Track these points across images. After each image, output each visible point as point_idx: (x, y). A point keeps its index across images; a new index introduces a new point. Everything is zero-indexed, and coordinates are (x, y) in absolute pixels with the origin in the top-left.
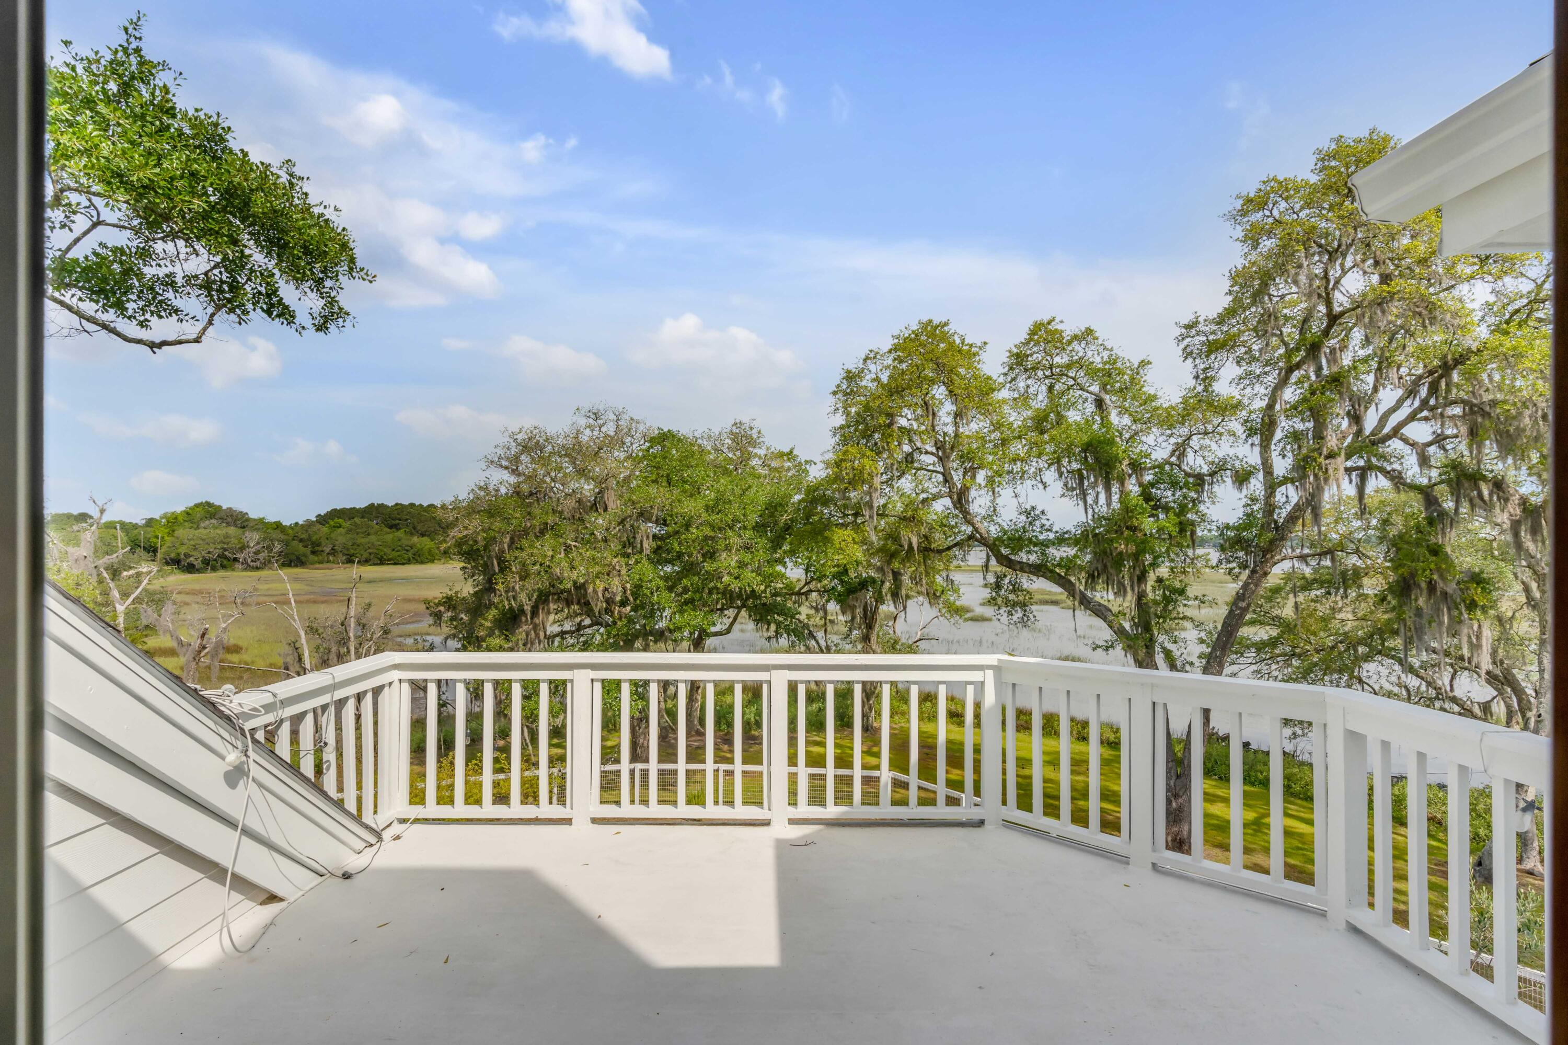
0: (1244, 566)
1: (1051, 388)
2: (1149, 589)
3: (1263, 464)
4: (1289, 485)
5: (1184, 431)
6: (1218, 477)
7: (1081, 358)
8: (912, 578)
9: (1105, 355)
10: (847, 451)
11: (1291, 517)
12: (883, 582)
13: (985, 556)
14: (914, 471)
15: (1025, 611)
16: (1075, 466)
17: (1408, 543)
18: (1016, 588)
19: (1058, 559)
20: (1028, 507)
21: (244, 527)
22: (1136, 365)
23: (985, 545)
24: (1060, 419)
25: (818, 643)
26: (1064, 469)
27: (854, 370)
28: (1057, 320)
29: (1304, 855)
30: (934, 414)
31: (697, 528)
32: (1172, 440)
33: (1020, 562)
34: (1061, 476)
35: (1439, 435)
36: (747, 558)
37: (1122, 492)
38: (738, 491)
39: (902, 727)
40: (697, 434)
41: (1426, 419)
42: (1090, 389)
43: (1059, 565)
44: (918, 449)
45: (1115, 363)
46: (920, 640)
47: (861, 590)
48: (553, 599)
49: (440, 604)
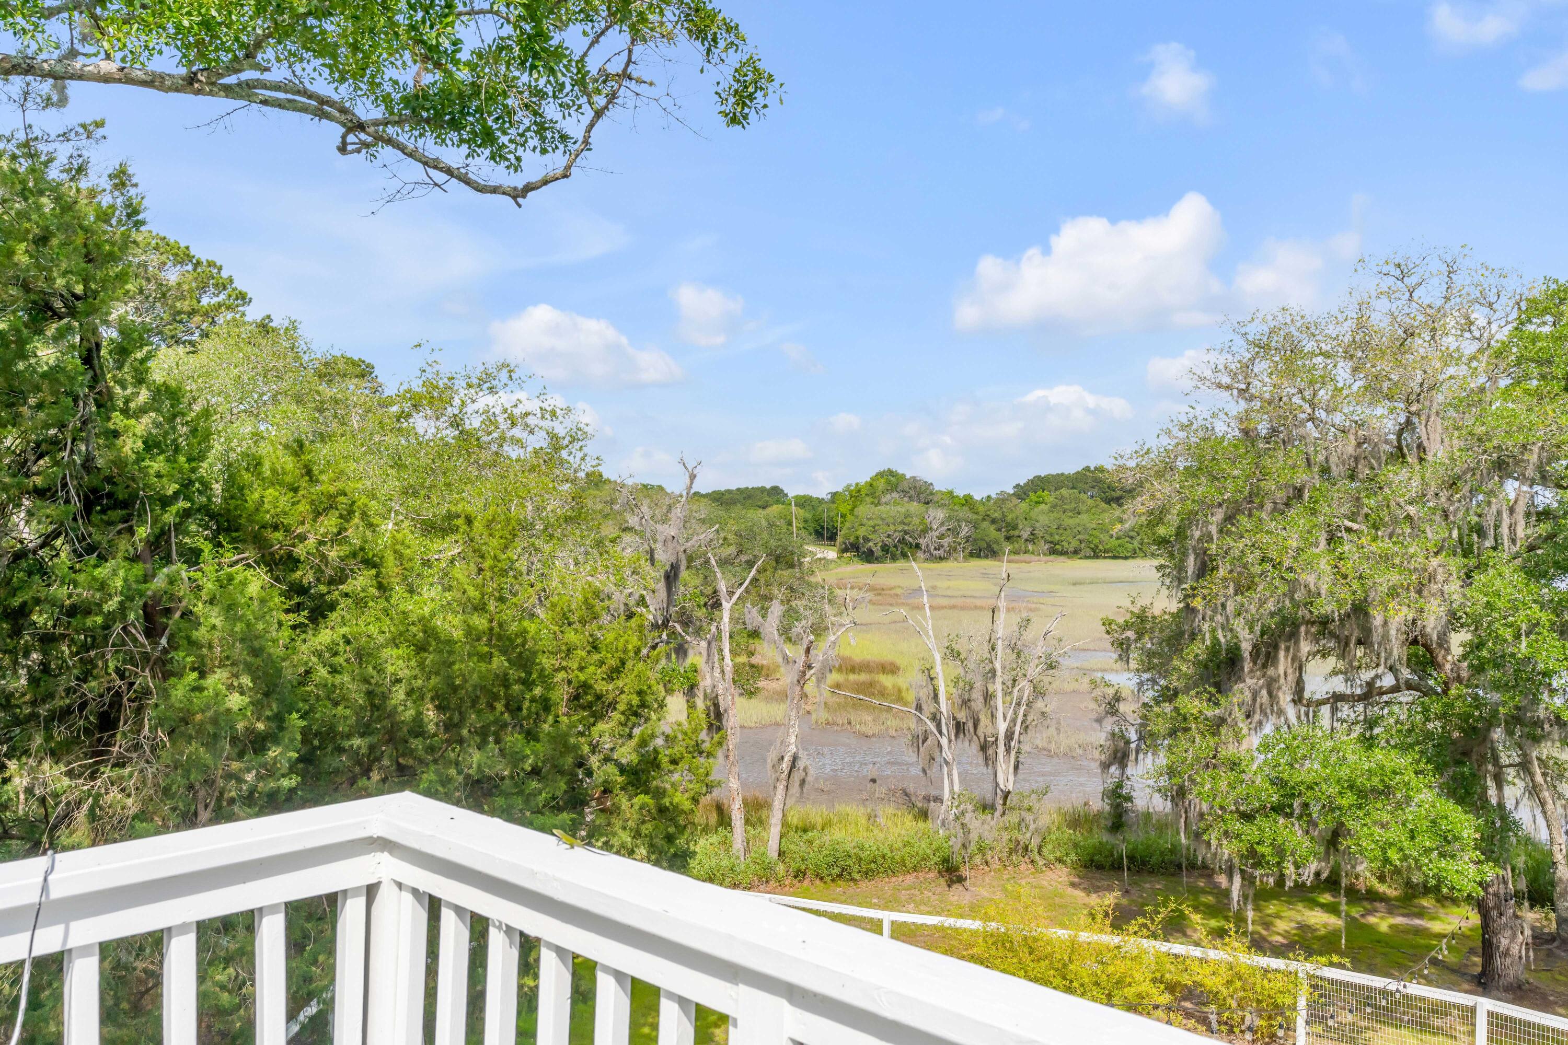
21: (927, 503)
48: (1307, 633)
49: (1127, 626)
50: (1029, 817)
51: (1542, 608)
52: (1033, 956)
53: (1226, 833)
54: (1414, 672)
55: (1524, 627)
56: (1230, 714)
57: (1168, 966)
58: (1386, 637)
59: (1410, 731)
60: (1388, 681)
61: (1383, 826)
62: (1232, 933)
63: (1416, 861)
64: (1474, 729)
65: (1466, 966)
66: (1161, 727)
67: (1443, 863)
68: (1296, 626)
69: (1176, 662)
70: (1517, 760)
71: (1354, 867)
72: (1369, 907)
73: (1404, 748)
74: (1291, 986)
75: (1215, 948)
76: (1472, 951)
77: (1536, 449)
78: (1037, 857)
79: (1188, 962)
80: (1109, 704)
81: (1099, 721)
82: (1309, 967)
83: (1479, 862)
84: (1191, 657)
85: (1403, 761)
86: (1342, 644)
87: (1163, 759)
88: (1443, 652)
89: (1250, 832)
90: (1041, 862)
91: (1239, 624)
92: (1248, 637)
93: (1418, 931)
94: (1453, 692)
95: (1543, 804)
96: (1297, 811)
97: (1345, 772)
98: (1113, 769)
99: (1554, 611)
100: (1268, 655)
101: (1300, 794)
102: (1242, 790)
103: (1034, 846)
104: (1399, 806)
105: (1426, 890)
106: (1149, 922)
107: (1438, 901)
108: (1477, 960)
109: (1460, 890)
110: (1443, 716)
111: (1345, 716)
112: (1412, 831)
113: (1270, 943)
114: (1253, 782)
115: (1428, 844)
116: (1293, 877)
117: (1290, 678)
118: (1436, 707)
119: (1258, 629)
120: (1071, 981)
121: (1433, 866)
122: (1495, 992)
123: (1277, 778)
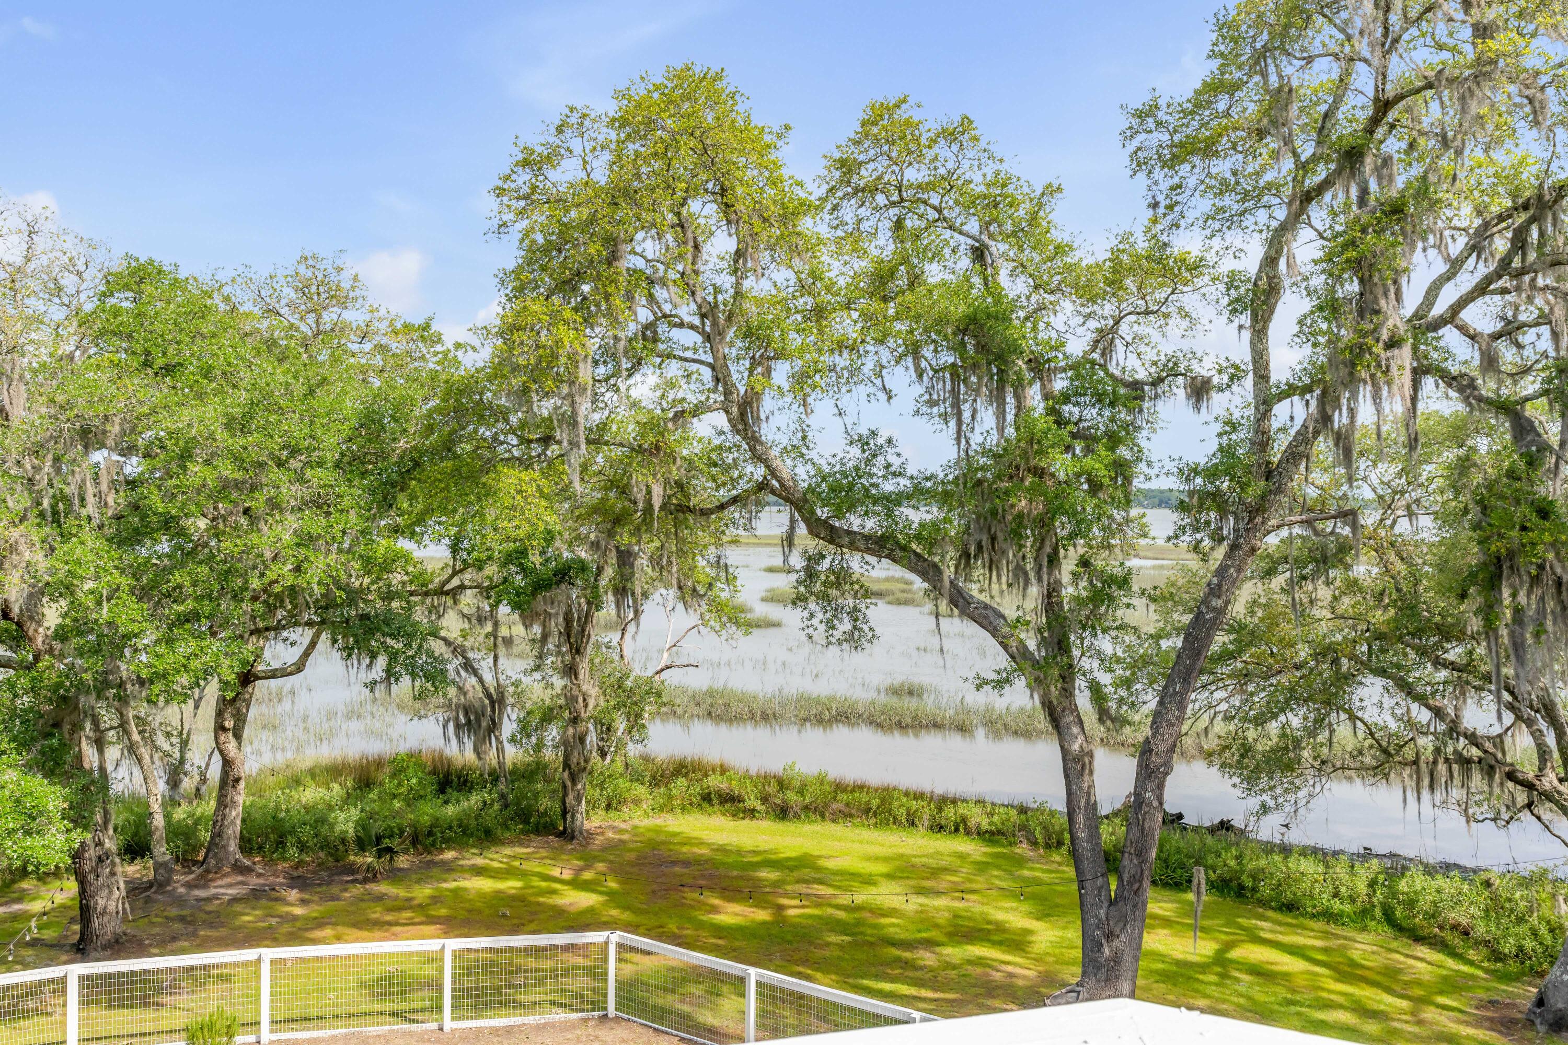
0: (1219, 539)
1: (899, 224)
2: (1066, 578)
3: (1255, 362)
4: (1296, 398)
5: (1108, 309)
6: (1164, 387)
7: (951, 173)
8: (655, 561)
9: (989, 170)
10: (525, 309)
11: (1292, 453)
12: (600, 570)
13: (787, 522)
14: (658, 360)
15: (856, 620)
16: (948, 358)
17: (1502, 497)
18: (840, 577)
19: (915, 526)
20: (865, 432)
22: (1039, 191)
23: (787, 500)
24: (915, 280)
25: (481, 681)
26: (924, 364)
27: (539, 149)
28: (912, 101)
29: (1298, 1014)
30: (696, 247)
31: (207, 463)
32: (1093, 324)
33: (849, 533)
34: (920, 376)
35: (1510, 322)
36: (316, 524)
37: (1019, 407)
38: (299, 389)
39: (636, 827)
40: (222, 276)
41: (1504, 291)
42: (965, 228)
43: (918, 537)
44: (665, 316)
45: (1004, 185)
46: (667, 668)
47: (558, 583)
51: (123, 572)
54: (10, 647)
55: (105, 593)
64: (65, 699)
65: (66, 937)
67: (29, 841)
70: (116, 722)
76: (72, 921)
77: (117, 420)
83: (67, 831)
88: (34, 625)
94: (40, 665)
95: (140, 760)
99: (134, 576)
105: (23, 873)
107: (39, 879)
108: (77, 927)
110: (31, 691)
115: (11, 825)
121: (18, 847)
122: (94, 954)
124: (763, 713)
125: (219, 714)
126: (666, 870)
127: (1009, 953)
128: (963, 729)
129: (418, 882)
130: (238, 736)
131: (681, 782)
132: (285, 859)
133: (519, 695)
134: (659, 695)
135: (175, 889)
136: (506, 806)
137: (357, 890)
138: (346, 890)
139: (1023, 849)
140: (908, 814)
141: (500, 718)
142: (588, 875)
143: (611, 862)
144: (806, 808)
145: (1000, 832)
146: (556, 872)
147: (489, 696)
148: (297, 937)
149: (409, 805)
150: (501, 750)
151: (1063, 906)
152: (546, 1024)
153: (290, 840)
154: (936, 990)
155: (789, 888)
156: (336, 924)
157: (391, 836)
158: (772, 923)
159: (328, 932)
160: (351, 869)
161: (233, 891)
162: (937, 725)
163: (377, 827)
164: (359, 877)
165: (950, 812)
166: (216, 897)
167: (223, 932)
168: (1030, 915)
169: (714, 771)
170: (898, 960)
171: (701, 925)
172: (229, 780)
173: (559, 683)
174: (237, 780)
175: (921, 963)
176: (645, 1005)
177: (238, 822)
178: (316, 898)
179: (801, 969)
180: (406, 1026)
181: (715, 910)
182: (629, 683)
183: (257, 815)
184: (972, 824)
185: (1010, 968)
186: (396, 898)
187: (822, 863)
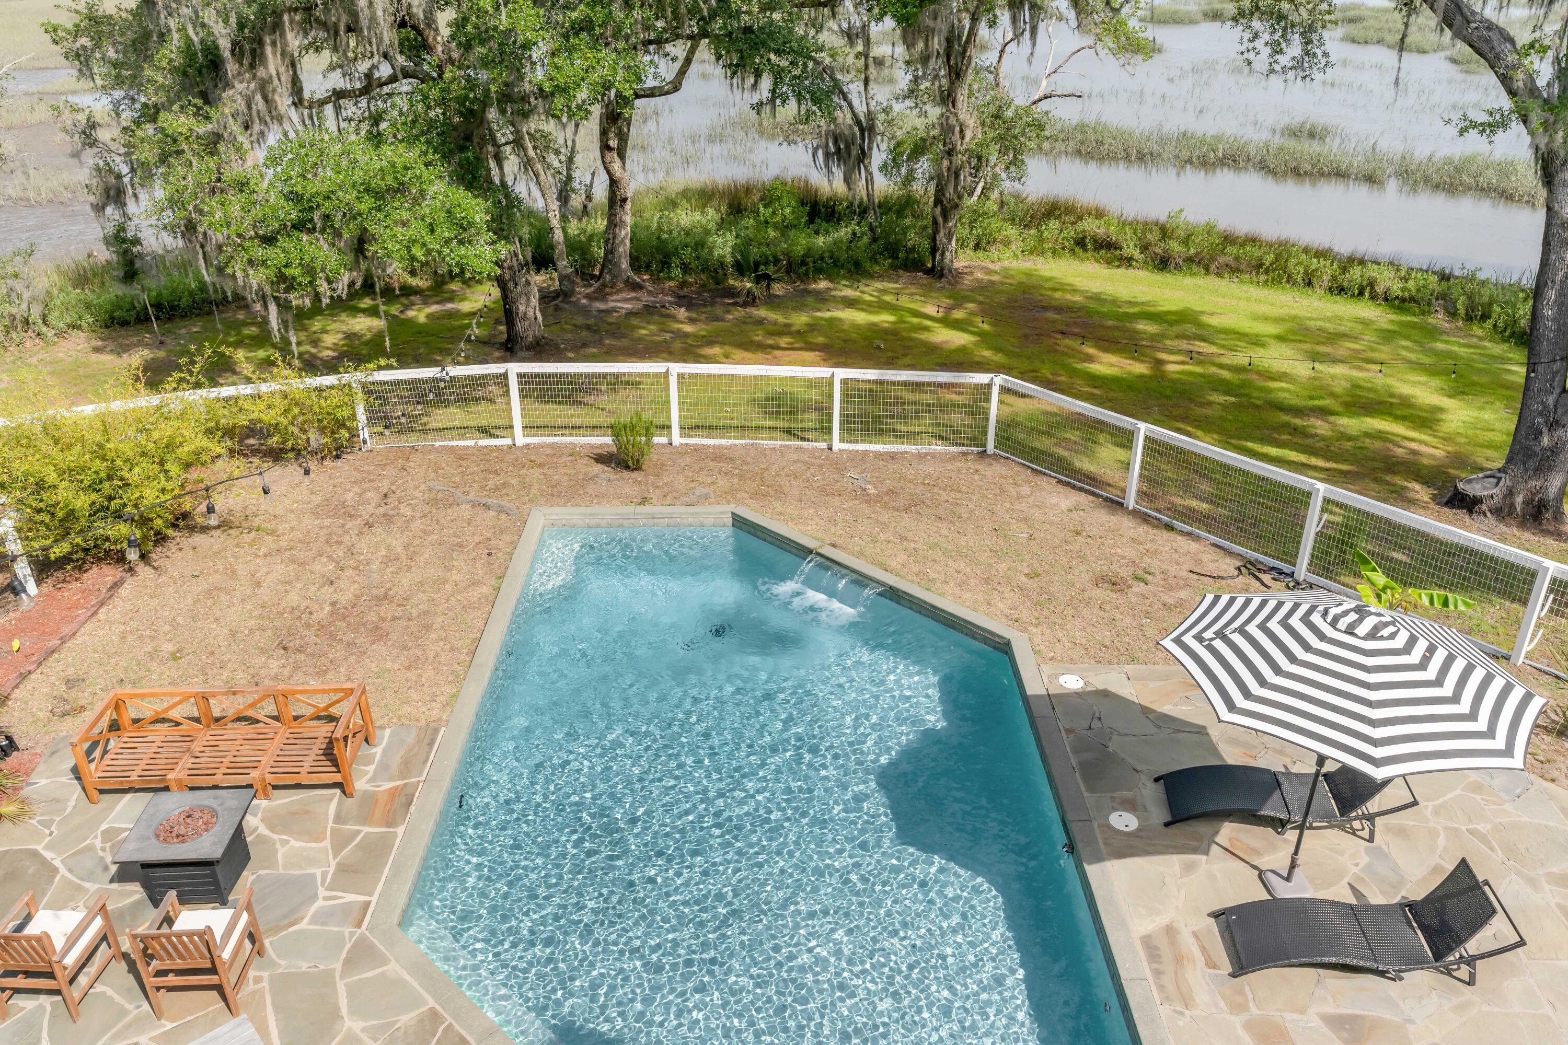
15: (1310, 42)
25: (852, 107)
39: (1006, 269)
46: (1046, 97)
48: (292, 21)
49: (77, 32)
50: (19, 286)
52: (59, 446)
53: (250, 262)
54: (409, 58)
56: (225, 127)
57: (221, 412)
58: (373, 19)
59: (414, 122)
60: (385, 70)
61: (404, 224)
62: (279, 362)
63: (439, 253)
64: (471, 111)
65: (495, 336)
66: (149, 154)
67: (463, 250)
68: (277, 15)
69: (148, 72)
70: (511, 137)
71: (384, 270)
72: (406, 302)
73: (411, 141)
74: (346, 399)
75: (265, 380)
76: (497, 322)
78: (44, 329)
79: (240, 403)
80: (84, 132)
81: (76, 155)
82: (360, 375)
83: (493, 243)
84: (164, 64)
85: (412, 155)
86: (332, 32)
87: (160, 193)
88: (432, 33)
89: (275, 255)
90: (50, 333)
91: (209, 16)
92: (224, 31)
93: (451, 315)
94: (447, 75)
95: (537, 176)
96: (319, 225)
97: (358, 176)
98: (109, 210)
100: (253, 52)
101: (318, 206)
102: (257, 212)
103: (35, 316)
104: (416, 202)
105: (452, 276)
106: (187, 376)
107: (464, 284)
108: (503, 328)
109: (480, 273)
110: (442, 102)
111: (350, 114)
112: (431, 225)
113: (321, 359)
114: (267, 201)
115: (447, 234)
116: (329, 293)
117: (283, 78)
118: (434, 93)
119: (233, 19)
120: (113, 461)
121: (455, 254)
122: (520, 354)
123: (292, 192)
124: (1138, 152)
125: (604, 133)
126: (1037, 315)
127: (1414, 429)
128: (1371, 179)
129: (795, 309)
130: (622, 156)
131: (1054, 224)
132: (670, 279)
133: (890, 123)
134: (1041, 127)
135: (579, 299)
136: (875, 240)
137: (739, 312)
138: (729, 312)
139: (1439, 319)
140: (1306, 273)
141: (870, 148)
142: (958, 314)
143: (980, 303)
144: (1190, 260)
145: (1412, 299)
146: (930, 310)
147: (858, 122)
148: (689, 353)
149: (783, 235)
150: (870, 181)
151: (1481, 385)
152: (927, 454)
153: (675, 262)
154: (1327, 458)
155: (1168, 342)
156: (723, 344)
157: (766, 263)
158: (1150, 377)
159: (716, 350)
160: (732, 293)
161: (628, 306)
162: (1340, 174)
163: (755, 252)
164: (740, 300)
165: (1356, 273)
166: (614, 310)
167: (623, 342)
168: (1441, 391)
169: (1090, 214)
170: (1287, 425)
171: (1075, 373)
172: (616, 200)
173: (934, 112)
174: (624, 200)
175: (1313, 431)
176: (1022, 445)
177: (628, 241)
178: (703, 317)
179: (1181, 426)
180: (798, 443)
181: (1090, 359)
182: (1009, 114)
183: (643, 235)
184: (1380, 289)
185: (1414, 446)
186: (775, 323)
187: (1206, 319)
